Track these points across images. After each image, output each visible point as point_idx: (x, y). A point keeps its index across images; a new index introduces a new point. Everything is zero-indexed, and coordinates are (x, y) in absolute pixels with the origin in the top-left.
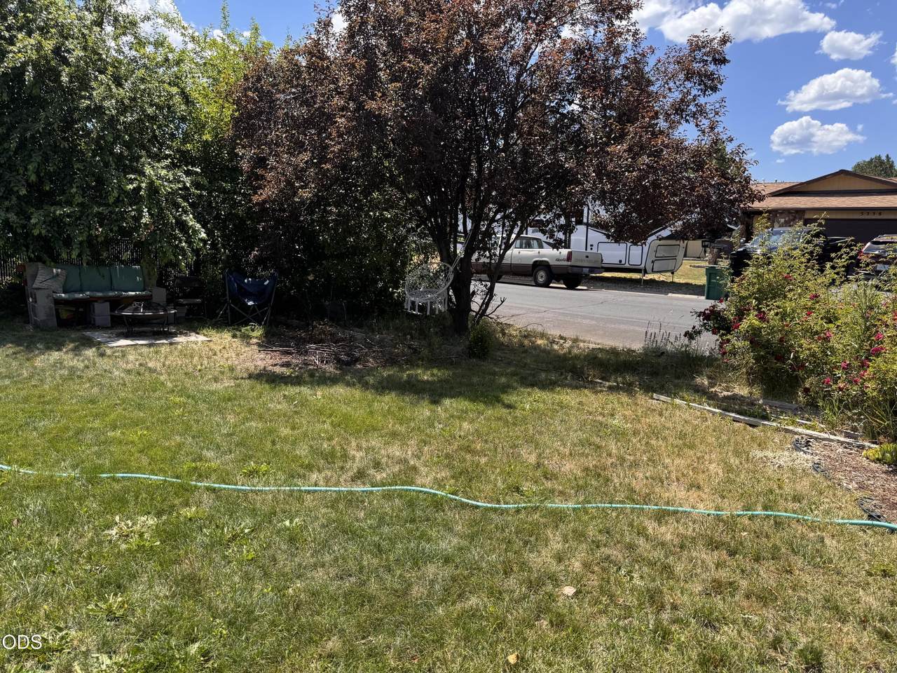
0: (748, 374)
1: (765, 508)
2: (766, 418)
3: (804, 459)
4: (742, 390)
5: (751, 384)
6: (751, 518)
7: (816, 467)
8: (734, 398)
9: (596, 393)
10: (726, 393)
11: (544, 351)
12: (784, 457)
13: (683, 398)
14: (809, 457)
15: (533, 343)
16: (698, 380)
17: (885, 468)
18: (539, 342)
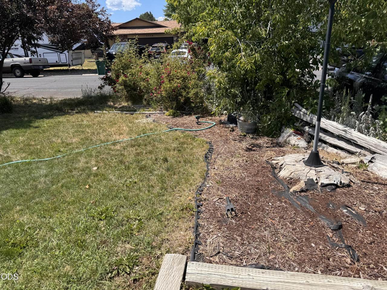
0: (126, 98)
1: (144, 134)
2: (135, 111)
3: (150, 120)
4: (125, 104)
5: (127, 101)
6: (141, 137)
7: (154, 121)
8: (123, 107)
9: (72, 115)
10: (120, 106)
11: (39, 104)
12: (145, 120)
13: (106, 110)
14: (151, 119)
15: (31, 102)
16: (109, 103)
17: (171, 117)
18: (34, 101)
